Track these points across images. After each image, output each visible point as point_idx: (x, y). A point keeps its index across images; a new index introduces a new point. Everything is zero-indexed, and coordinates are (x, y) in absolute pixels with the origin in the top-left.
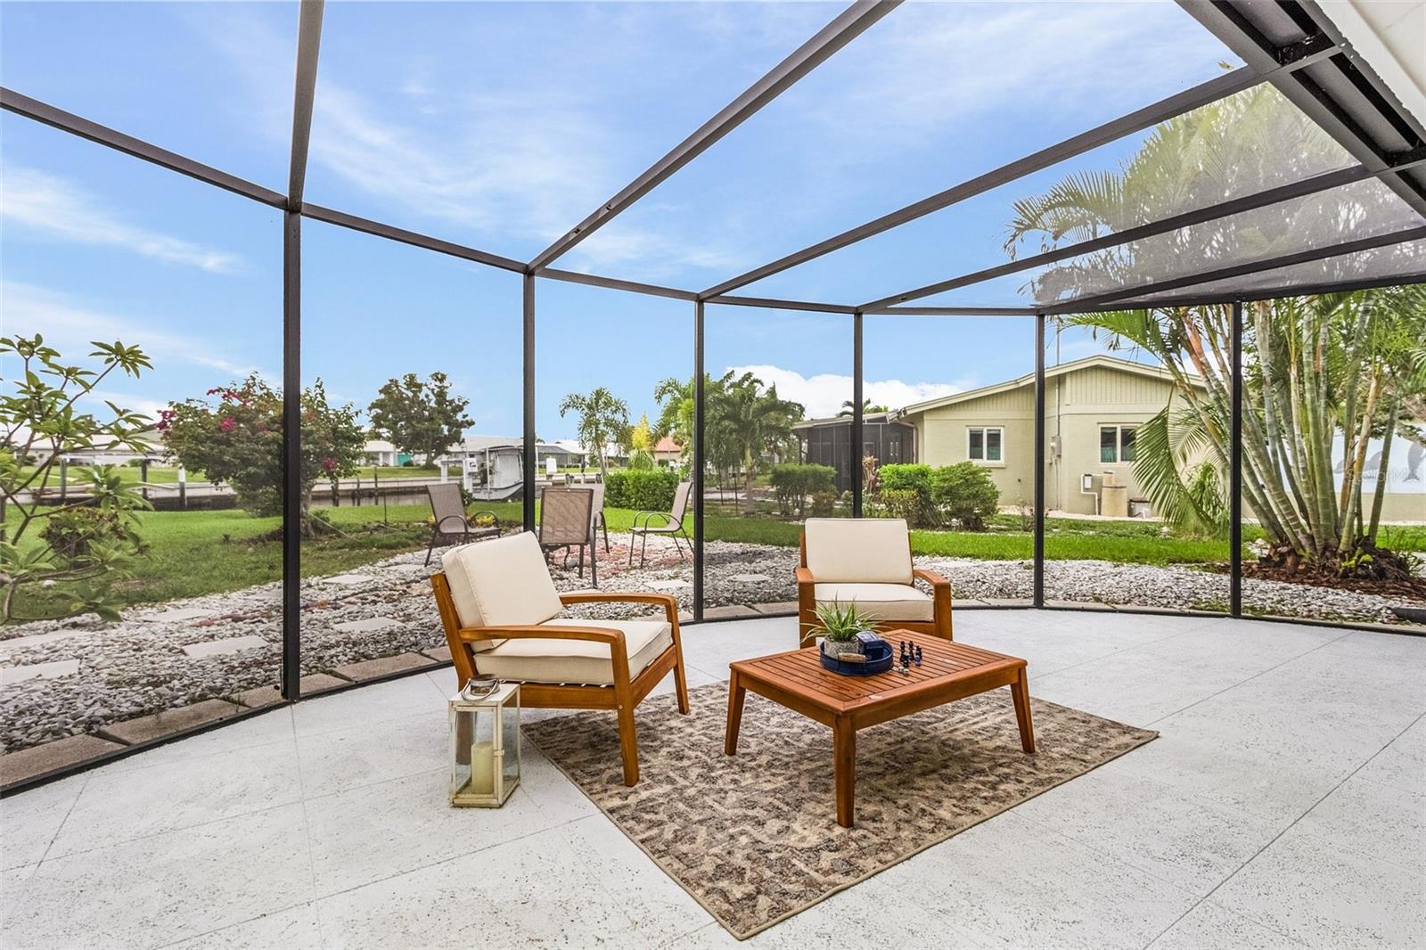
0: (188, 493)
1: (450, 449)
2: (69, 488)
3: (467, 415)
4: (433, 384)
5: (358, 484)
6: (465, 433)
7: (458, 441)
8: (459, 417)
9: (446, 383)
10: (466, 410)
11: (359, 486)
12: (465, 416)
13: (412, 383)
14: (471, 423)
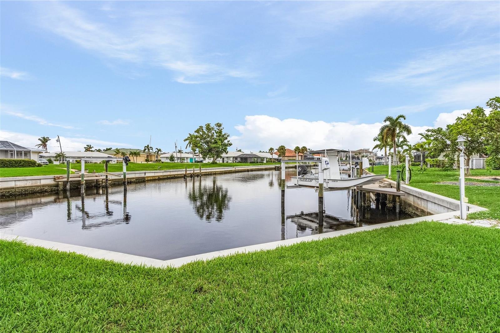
0: (127, 176)
1: (222, 155)
2: (71, 176)
3: (229, 141)
4: (216, 128)
5: (194, 170)
6: (229, 149)
7: (225, 152)
8: (226, 141)
9: (221, 128)
10: (229, 139)
11: (194, 172)
12: (228, 141)
13: (208, 128)
14: (231, 145)
